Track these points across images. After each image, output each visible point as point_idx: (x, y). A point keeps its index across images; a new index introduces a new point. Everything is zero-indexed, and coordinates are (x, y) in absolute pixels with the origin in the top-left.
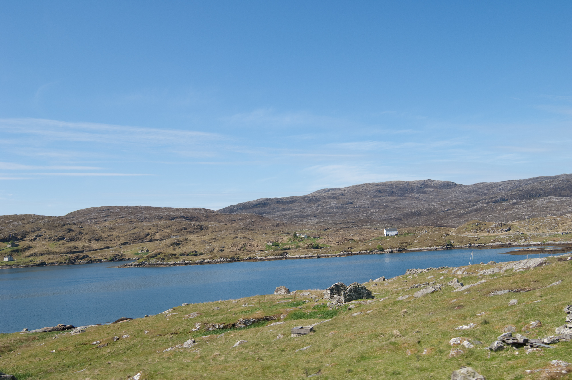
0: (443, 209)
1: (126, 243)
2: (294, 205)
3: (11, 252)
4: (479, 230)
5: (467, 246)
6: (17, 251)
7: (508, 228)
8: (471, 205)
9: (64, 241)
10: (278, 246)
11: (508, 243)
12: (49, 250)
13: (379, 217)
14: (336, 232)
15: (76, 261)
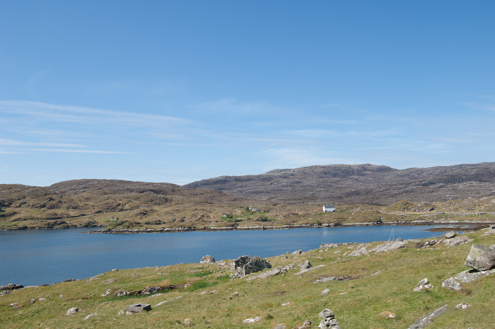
0: (379, 190)
1: (100, 212)
4: (406, 209)
5: (395, 223)
6: (4, 216)
7: (432, 208)
8: (403, 187)
9: (45, 209)
10: (232, 218)
11: (431, 221)
12: (31, 216)
13: (323, 195)
14: (284, 208)
15: (55, 226)
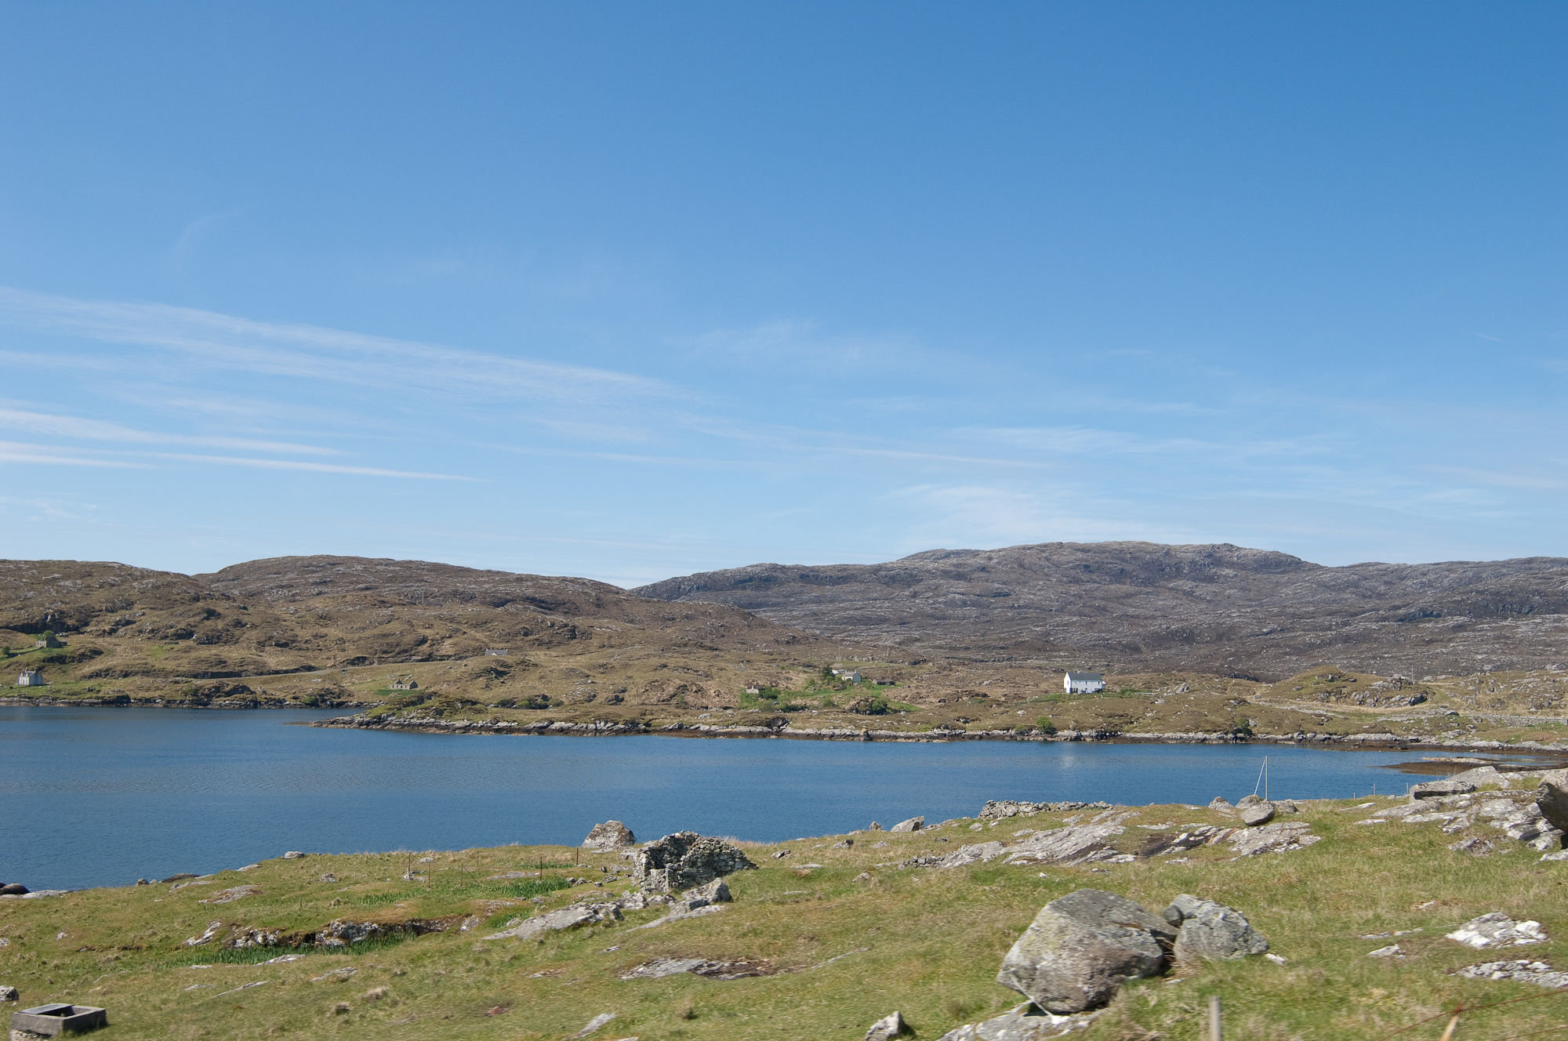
0: (1256, 629)
1: (360, 660)
2: (846, 588)
3: (44, 661)
4: (1335, 695)
5: (1292, 738)
6: (61, 660)
7: (1419, 695)
9: (190, 643)
10: (774, 697)
11: (1410, 738)
12: (146, 664)
13: (1076, 638)
14: (945, 673)
15: (214, 699)
